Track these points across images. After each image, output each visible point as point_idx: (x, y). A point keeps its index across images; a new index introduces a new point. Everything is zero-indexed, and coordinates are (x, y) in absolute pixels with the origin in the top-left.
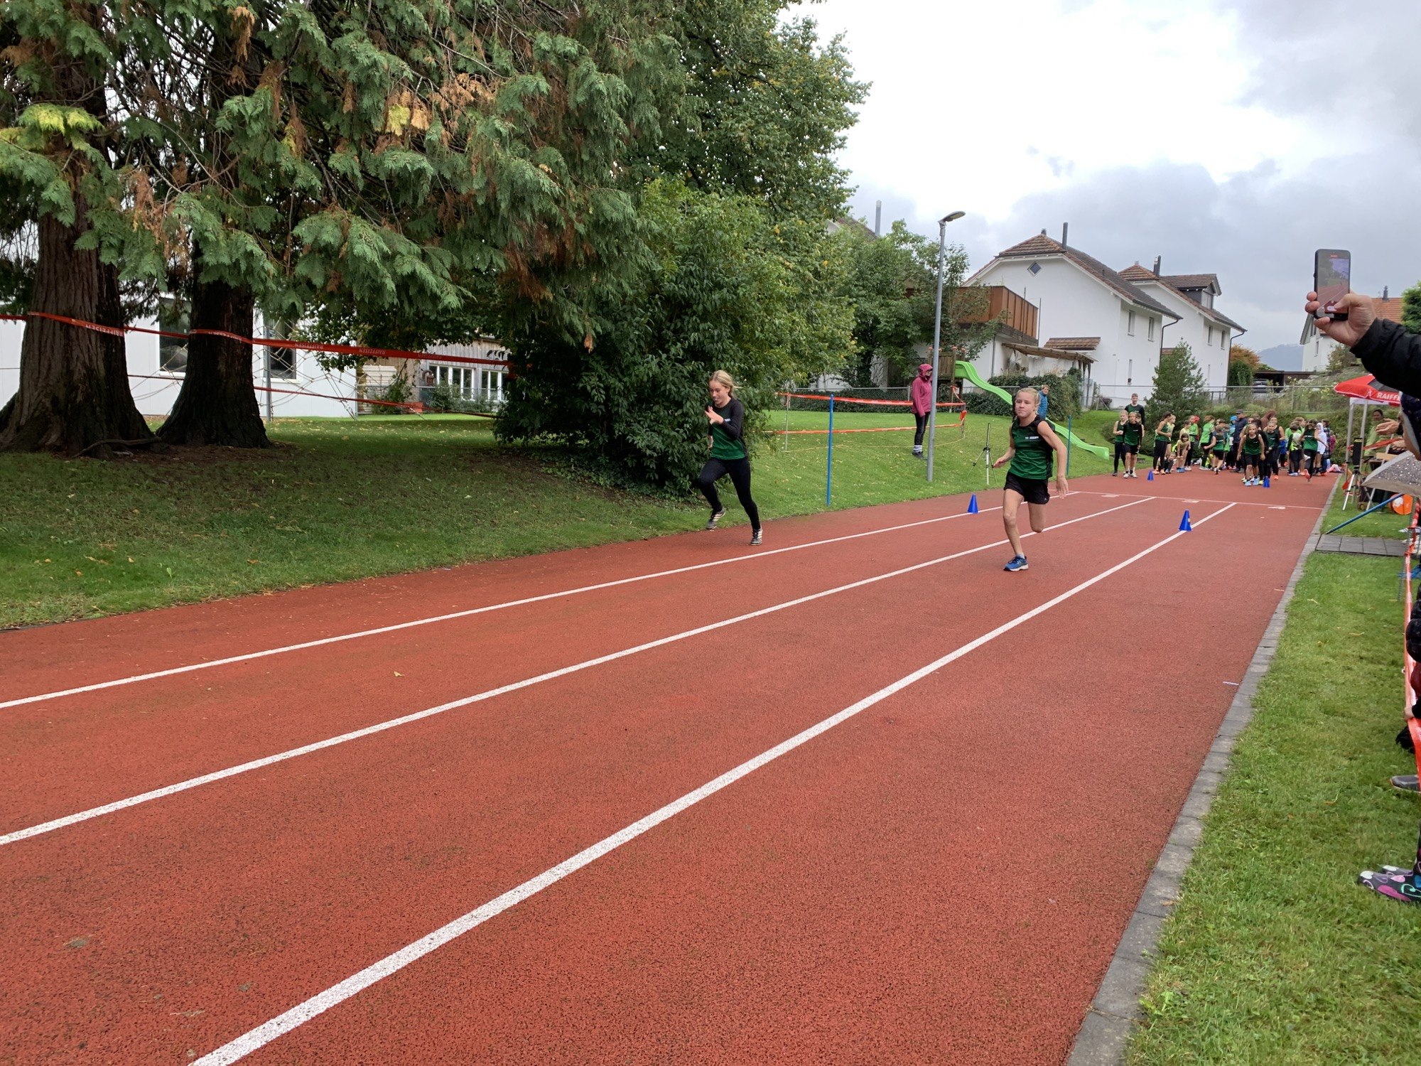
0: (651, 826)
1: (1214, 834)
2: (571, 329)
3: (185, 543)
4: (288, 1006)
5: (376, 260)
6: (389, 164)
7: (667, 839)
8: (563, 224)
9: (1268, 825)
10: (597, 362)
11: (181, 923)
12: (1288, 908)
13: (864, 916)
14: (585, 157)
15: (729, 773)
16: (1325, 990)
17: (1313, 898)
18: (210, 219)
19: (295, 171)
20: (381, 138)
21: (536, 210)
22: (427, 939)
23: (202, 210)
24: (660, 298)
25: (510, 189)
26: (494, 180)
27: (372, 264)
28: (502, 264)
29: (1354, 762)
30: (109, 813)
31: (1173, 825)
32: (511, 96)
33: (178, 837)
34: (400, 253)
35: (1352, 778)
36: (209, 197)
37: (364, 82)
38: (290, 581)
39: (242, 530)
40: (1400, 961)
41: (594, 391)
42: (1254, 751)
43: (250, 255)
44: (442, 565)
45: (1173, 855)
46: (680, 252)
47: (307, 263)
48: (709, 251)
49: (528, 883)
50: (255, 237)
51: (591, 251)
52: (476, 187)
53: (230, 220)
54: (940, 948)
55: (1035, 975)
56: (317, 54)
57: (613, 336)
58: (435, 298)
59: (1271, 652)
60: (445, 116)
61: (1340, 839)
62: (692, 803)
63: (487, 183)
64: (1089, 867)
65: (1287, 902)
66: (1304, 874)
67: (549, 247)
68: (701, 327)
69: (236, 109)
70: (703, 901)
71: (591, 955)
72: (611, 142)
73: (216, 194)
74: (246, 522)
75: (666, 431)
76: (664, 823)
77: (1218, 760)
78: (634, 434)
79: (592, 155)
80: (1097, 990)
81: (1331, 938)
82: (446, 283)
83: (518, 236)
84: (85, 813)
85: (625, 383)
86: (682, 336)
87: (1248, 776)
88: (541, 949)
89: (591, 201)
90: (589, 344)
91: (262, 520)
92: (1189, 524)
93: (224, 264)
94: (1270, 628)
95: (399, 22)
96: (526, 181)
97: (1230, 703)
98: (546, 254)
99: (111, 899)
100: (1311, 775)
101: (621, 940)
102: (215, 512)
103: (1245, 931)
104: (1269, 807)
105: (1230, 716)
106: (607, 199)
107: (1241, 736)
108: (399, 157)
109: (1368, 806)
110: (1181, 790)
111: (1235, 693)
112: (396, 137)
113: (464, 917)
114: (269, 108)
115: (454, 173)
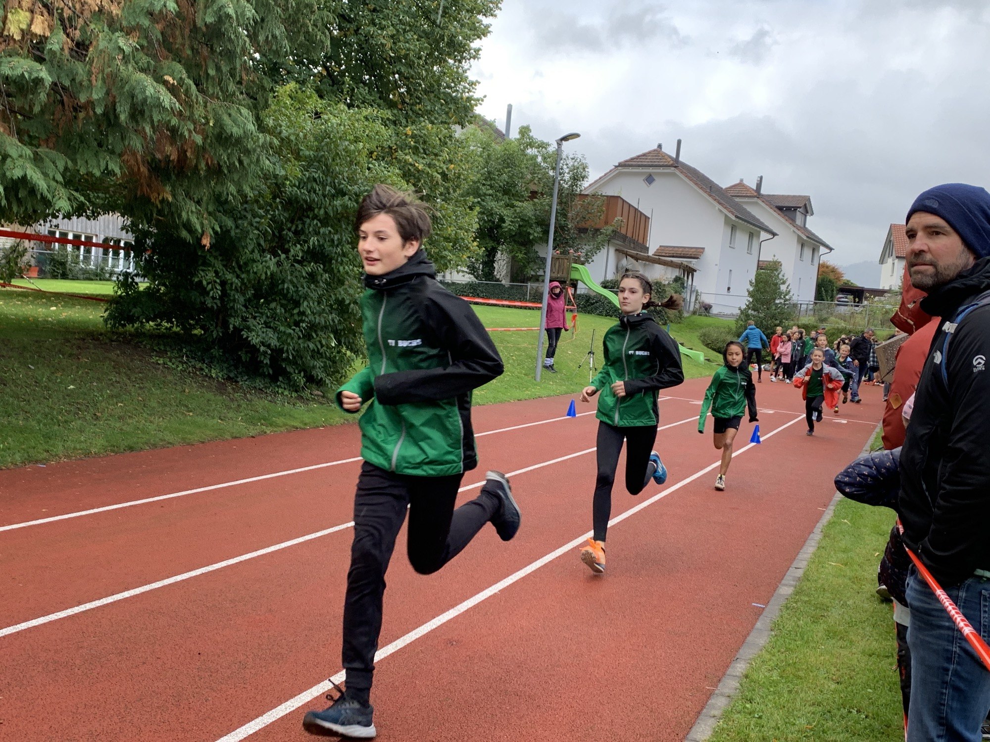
2: (188, 226)
6: (6, 69)
8: (186, 133)
10: (216, 258)
14: (212, 72)
15: (292, 700)
21: (155, 120)
24: (281, 202)
25: (130, 101)
26: (114, 92)
28: (117, 171)
29: (840, 687)
32: (138, 10)
34: (10, 156)
35: (834, 702)
41: (210, 286)
42: (761, 676)
44: (37, 462)
46: (306, 158)
48: (333, 160)
51: (212, 161)
52: (95, 96)
57: (233, 234)
58: (47, 203)
59: (800, 573)
60: (66, 24)
62: (251, 732)
63: (108, 93)
67: (171, 152)
68: (322, 230)
72: (238, 59)
75: (282, 329)
77: (730, 685)
78: (249, 329)
79: (218, 69)
82: (59, 187)
83: (136, 143)
85: (243, 280)
86: (303, 237)
87: (750, 701)
89: (212, 114)
90: (206, 242)
92: (758, 437)
94: (805, 548)
96: (147, 97)
97: (754, 625)
98: (168, 157)
100: (802, 699)
104: (760, 731)
105: (749, 639)
106: (230, 115)
107: (754, 659)
108: (16, 64)
109: (839, 730)
110: (692, 714)
111: (760, 615)
112: (14, 40)
115: (73, 80)
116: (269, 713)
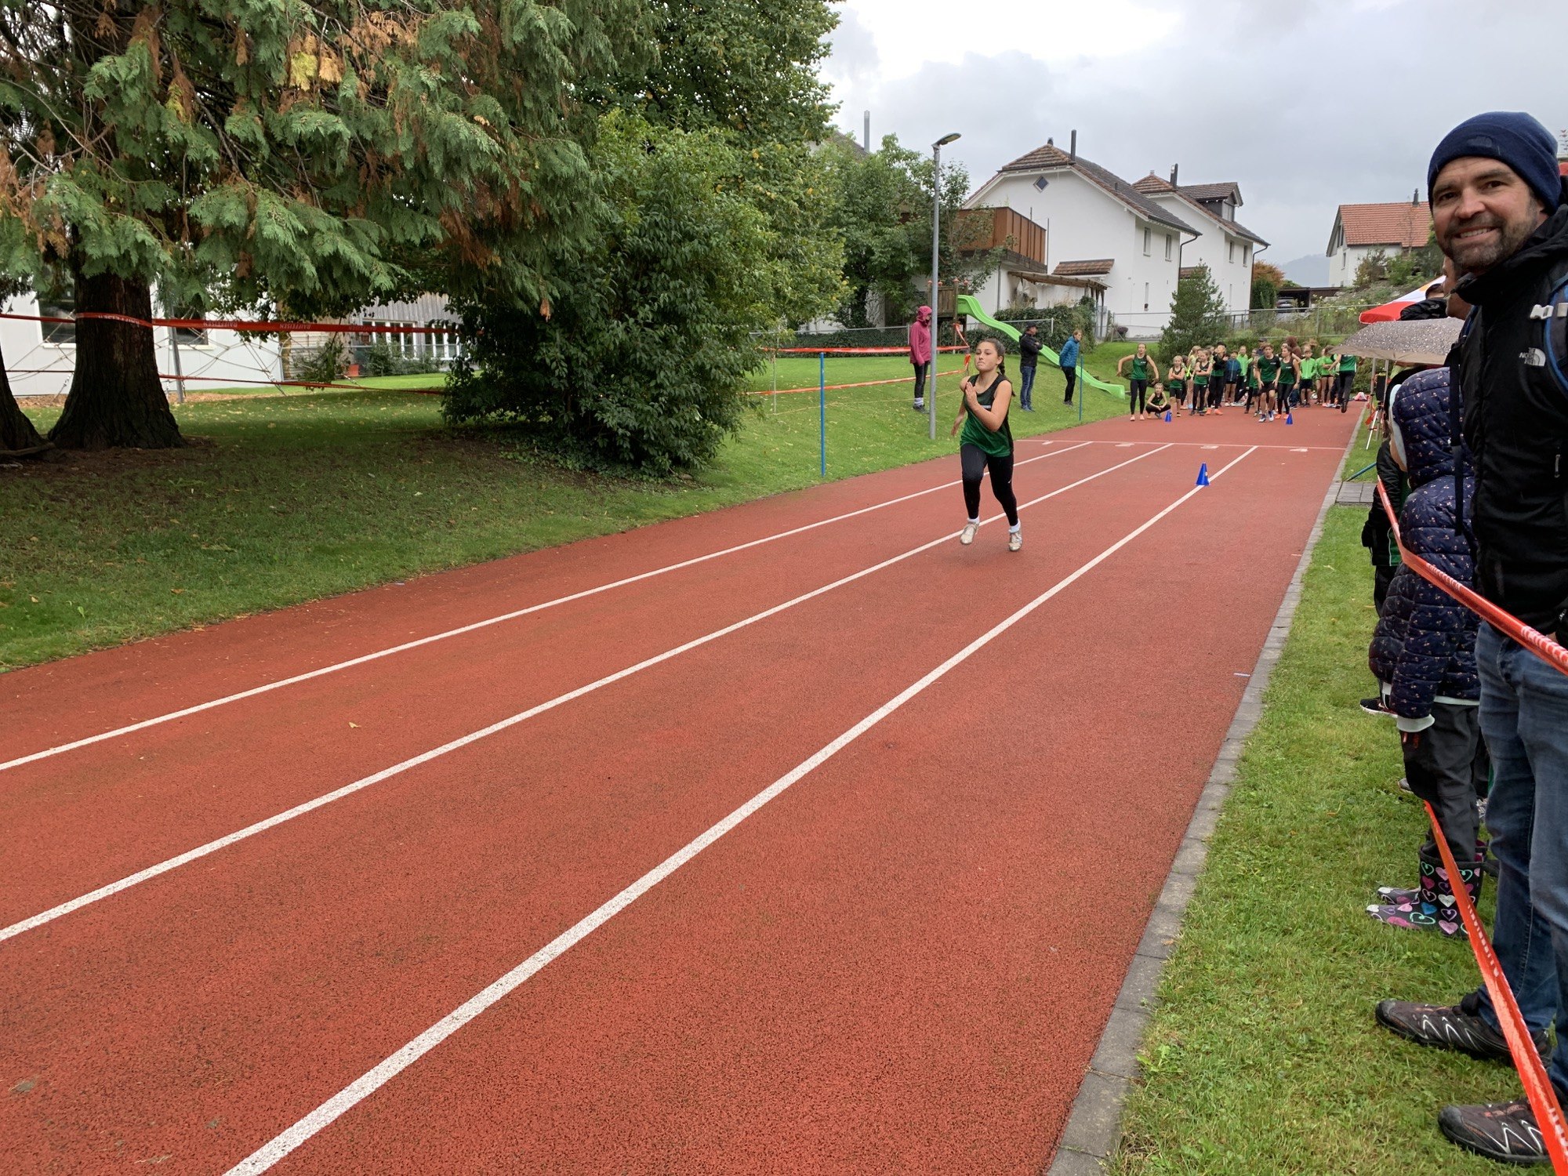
0: (639, 894)
1: (1217, 858)
2: (524, 295)
3: (98, 574)
4: (262, 1142)
5: (291, 242)
6: (297, 127)
7: (657, 909)
8: (507, 183)
9: (1271, 844)
10: (557, 330)
11: (136, 1052)
12: (1287, 938)
13: (863, 982)
14: (529, 104)
15: (721, 823)
16: (1317, 1030)
17: (1311, 926)
18: (89, 204)
19: (185, 141)
20: (285, 94)
21: (474, 168)
22: (406, 1049)
23: (78, 191)
24: (623, 256)
25: (442, 149)
26: (424, 140)
27: (286, 245)
28: (438, 235)
29: (1360, 764)
30: (43, 925)
31: (1178, 848)
32: (436, 37)
33: (123, 947)
34: (318, 230)
35: (1357, 782)
36: (84, 173)
37: (258, 30)
38: (223, 612)
39: (161, 553)
40: (1391, 990)
41: (554, 364)
42: (1261, 757)
43: (141, 246)
44: (394, 580)
45: (1176, 886)
46: (644, 199)
47: (210, 247)
48: (675, 197)
49: (510, 973)
50: (146, 221)
51: (540, 211)
52: (402, 149)
53: (113, 199)
54: (939, 1015)
55: (1035, 1037)
57: (572, 300)
58: (365, 280)
59: (1285, 633)
60: (358, 64)
61: (1340, 854)
63: (416, 143)
64: (1092, 906)
65: (1285, 932)
66: (1303, 899)
67: (493, 207)
68: (672, 284)
69: (106, 73)
70: (697, 980)
71: (581, 1053)
72: (557, 84)
73: (93, 168)
74: (165, 544)
75: (639, 406)
77: (1224, 771)
78: (604, 411)
79: (536, 100)
80: (1095, 1048)
81: (1326, 970)
82: (375, 260)
83: (454, 199)
84: (16, 926)
85: (589, 352)
86: (650, 296)
87: (1254, 787)
88: (528, 1051)
89: (535, 153)
90: (546, 311)
91: (184, 538)
92: (1206, 478)
93: (111, 257)
94: (1285, 603)
96: (461, 141)
97: (1240, 698)
98: (491, 214)
99: (56, 1030)
100: (1316, 781)
101: (611, 1034)
102: (128, 533)
103: (1242, 969)
104: (1273, 822)
105: (1239, 714)
106: (556, 152)
107: (1249, 738)
108: (309, 119)
109: (1370, 814)
110: (1186, 808)
111: (1246, 686)
112: (302, 91)
113: (445, 1019)
114: (146, 67)
115: (375, 132)
116: (698, 839)
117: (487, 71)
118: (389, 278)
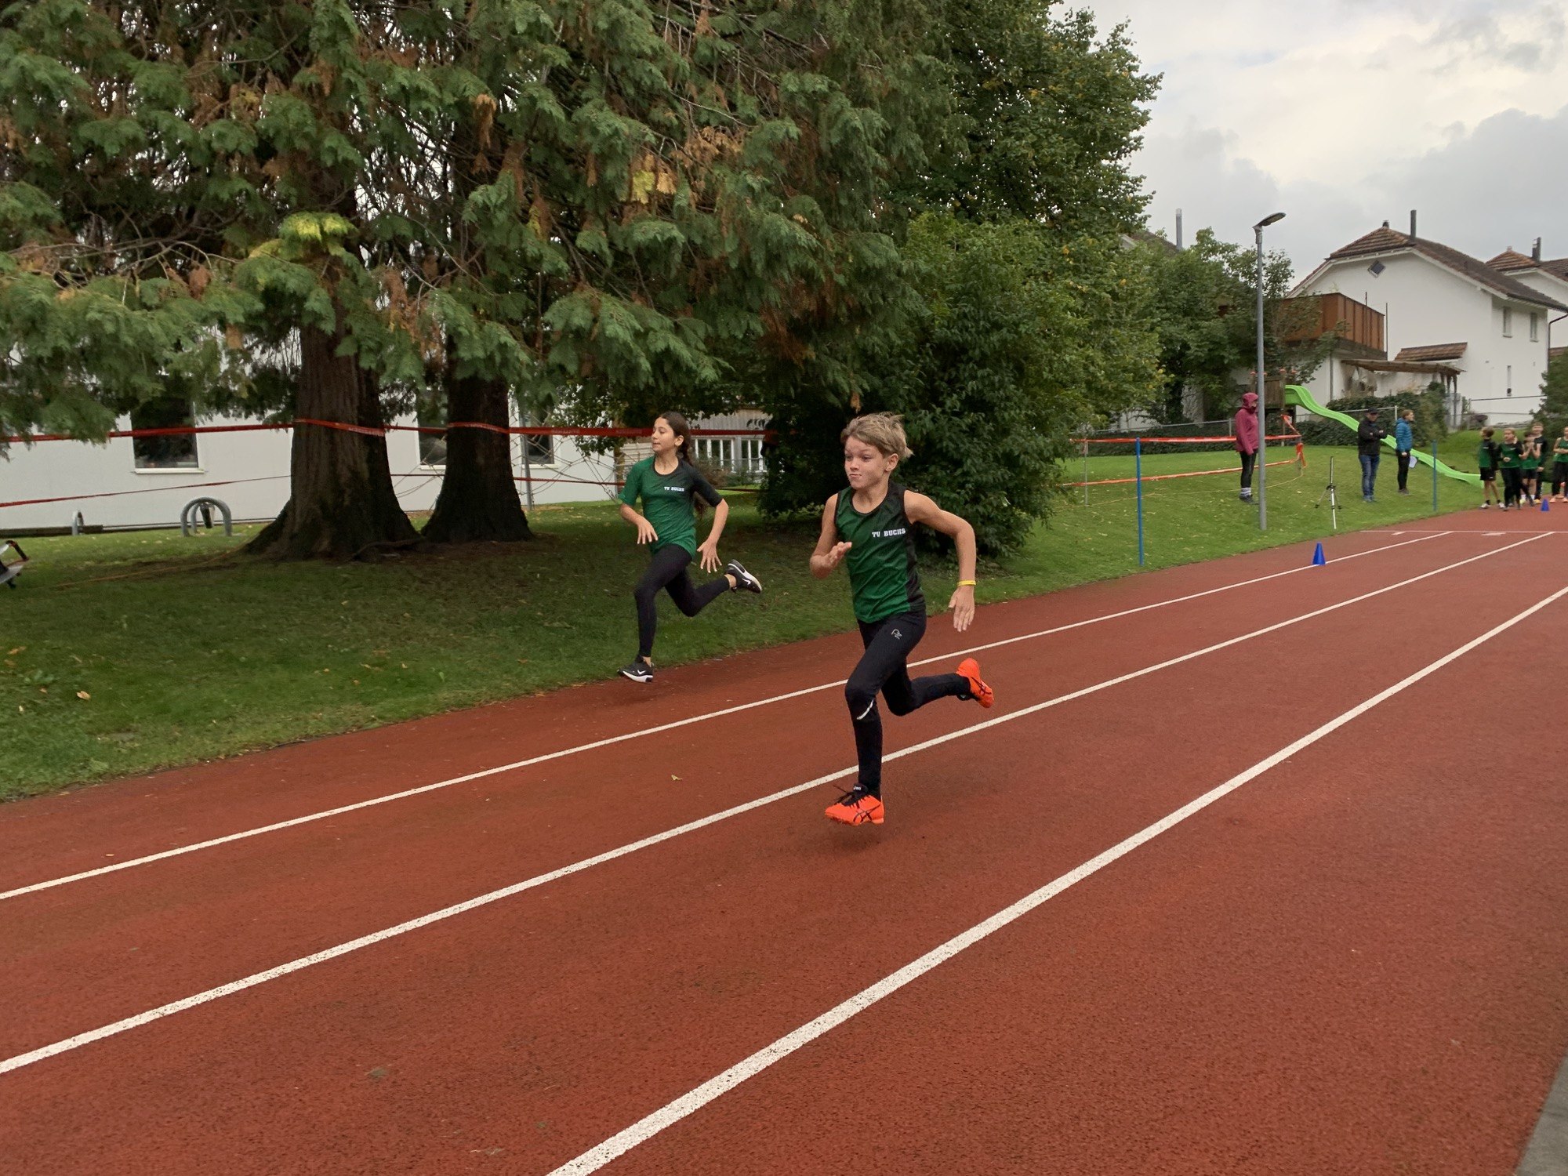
0: (961, 949)
2: (836, 390)
3: (456, 646)
4: (587, 1147)
5: (629, 339)
6: (639, 237)
7: (980, 964)
8: (823, 277)
11: (474, 1053)
13: (1219, 1056)
14: (844, 202)
15: (1045, 887)
18: (462, 313)
19: (541, 256)
20: (627, 208)
21: (792, 265)
22: (724, 1075)
23: (455, 304)
24: (931, 347)
25: (765, 248)
26: (747, 241)
27: (625, 344)
28: (759, 328)
30: (400, 935)
32: (759, 145)
33: (466, 960)
34: (652, 329)
36: (459, 289)
37: (606, 153)
38: (562, 680)
39: (510, 628)
43: (503, 347)
44: (713, 656)
46: (951, 292)
47: (560, 349)
48: (984, 289)
49: (828, 1013)
50: (507, 326)
51: (853, 302)
52: (729, 250)
53: (482, 311)
54: (1315, 1099)
55: (1440, 1134)
56: (556, 129)
57: (881, 393)
58: (690, 372)
60: (691, 175)
62: (1005, 922)
63: (740, 245)
64: (1501, 999)
67: (808, 303)
68: (979, 373)
69: (480, 199)
70: (1027, 1037)
71: (903, 1098)
72: (870, 180)
73: (467, 284)
74: (514, 621)
75: (946, 494)
76: (974, 946)
79: (851, 198)
80: (1521, 1155)
82: (702, 355)
83: (774, 296)
86: (958, 385)
88: (847, 1090)
89: (849, 247)
90: (856, 403)
91: (530, 617)
93: (478, 358)
95: (637, 85)
96: (781, 237)
98: (806, 311)
101: (935, 1082)
102: (483, 611)
106: (868, 245)
108: (648, 228)
112: (642, 205)
113: (763, 1051)
114: (513, 192)
115: (704, 237)
116: (1022, 901)
117: (805, 174)
118: (713, 371)
